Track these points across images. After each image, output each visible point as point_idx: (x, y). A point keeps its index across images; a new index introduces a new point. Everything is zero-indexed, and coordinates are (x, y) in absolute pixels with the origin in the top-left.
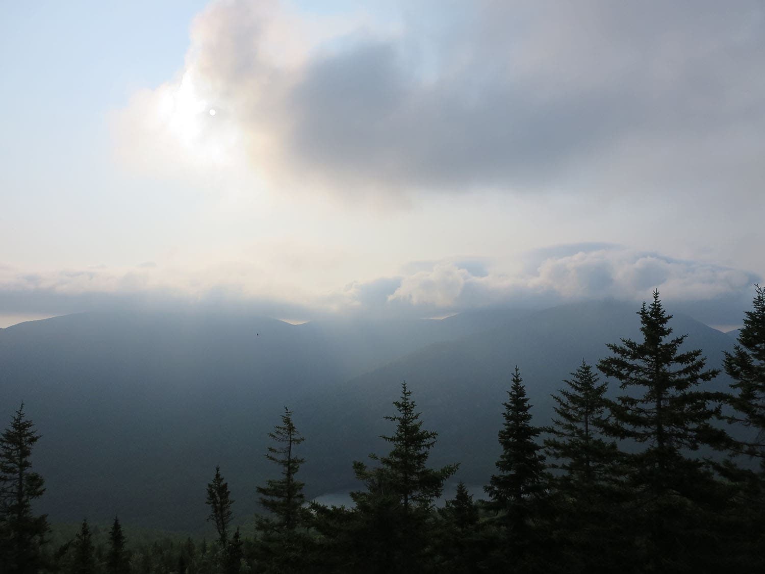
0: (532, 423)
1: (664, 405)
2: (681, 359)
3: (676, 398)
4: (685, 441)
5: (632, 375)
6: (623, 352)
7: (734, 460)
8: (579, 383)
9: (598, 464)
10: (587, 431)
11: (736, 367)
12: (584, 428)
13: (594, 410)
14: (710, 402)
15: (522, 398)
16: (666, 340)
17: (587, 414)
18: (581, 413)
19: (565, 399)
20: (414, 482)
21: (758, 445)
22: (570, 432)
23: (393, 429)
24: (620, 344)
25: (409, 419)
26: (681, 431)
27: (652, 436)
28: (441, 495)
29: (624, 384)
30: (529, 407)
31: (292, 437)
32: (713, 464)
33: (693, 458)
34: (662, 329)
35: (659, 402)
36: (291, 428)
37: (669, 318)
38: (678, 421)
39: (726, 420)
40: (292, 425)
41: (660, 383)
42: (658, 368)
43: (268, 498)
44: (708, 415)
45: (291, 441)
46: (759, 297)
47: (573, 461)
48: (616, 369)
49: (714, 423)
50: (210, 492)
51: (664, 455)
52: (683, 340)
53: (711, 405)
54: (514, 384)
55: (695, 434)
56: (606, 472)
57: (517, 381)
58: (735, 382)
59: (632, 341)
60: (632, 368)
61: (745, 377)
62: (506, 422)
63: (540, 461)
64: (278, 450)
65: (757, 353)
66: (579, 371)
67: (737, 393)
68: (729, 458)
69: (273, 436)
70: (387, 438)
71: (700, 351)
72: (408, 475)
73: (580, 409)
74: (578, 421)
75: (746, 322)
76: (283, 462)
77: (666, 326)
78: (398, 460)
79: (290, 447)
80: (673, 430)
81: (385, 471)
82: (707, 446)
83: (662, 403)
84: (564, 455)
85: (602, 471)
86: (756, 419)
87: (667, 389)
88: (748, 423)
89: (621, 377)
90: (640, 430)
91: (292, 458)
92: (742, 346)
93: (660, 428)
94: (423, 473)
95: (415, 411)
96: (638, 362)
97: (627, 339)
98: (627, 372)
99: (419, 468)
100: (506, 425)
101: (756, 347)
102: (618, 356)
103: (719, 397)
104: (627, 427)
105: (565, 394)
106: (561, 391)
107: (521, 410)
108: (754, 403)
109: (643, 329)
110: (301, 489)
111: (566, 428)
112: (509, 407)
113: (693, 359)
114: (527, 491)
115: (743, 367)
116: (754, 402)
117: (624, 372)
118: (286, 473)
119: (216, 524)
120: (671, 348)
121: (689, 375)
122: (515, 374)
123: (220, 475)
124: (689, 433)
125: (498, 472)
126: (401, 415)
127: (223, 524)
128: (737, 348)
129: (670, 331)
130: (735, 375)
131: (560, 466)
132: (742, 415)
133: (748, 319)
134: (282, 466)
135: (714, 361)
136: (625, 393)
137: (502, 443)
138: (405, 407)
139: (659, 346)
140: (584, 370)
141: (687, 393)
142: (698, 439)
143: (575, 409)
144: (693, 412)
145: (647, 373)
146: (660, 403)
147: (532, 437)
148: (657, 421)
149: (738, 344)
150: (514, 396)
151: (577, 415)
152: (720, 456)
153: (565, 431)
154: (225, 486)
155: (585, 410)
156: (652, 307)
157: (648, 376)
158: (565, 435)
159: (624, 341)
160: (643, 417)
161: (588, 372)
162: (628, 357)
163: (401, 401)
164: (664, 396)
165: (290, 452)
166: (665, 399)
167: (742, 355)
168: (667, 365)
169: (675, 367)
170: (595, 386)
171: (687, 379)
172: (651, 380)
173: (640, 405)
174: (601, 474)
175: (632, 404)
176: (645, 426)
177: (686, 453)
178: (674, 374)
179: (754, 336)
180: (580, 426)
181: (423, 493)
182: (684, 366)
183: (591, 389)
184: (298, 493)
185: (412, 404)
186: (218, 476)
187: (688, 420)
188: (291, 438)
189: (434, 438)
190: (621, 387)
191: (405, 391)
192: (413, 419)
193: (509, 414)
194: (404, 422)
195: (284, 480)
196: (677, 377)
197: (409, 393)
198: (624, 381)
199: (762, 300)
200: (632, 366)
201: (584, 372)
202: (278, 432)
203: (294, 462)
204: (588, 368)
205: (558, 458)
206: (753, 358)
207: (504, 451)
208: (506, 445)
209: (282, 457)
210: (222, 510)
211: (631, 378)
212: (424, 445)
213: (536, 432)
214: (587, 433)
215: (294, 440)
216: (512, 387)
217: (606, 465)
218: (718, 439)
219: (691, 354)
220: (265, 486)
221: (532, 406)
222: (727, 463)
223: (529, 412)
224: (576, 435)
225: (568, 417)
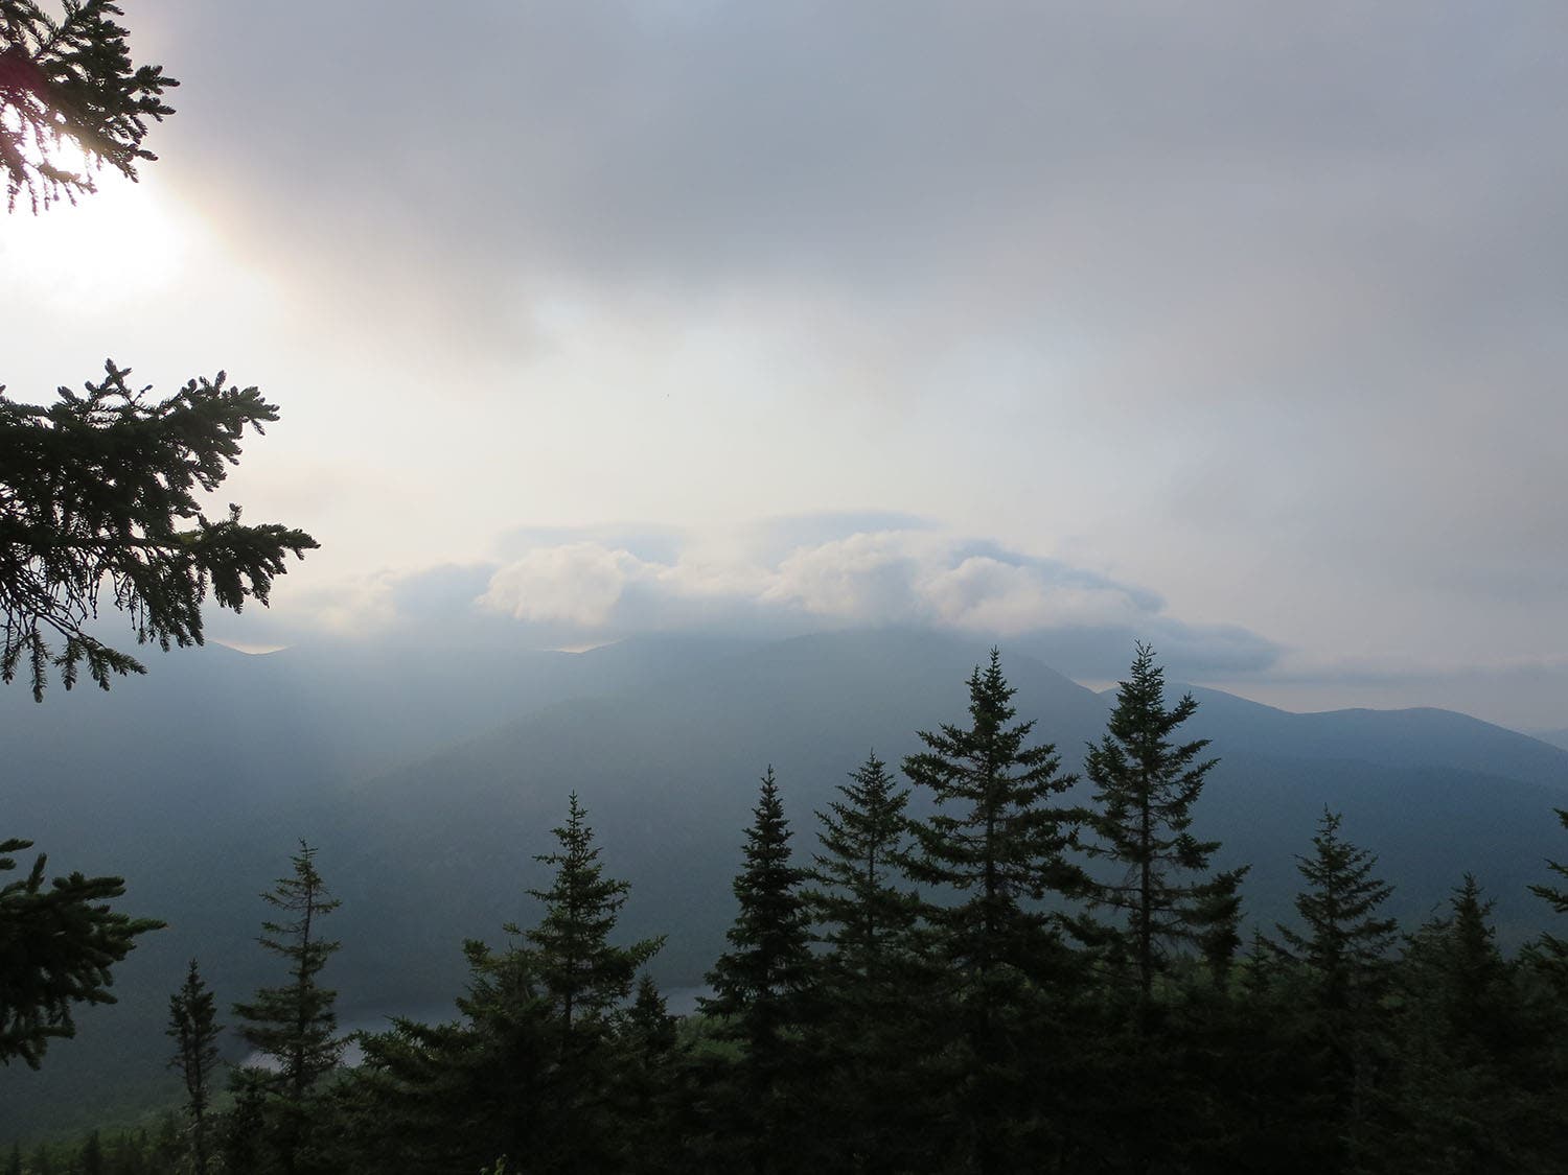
0: (791, 863)
1: (998, 830)
2: (1025, 758)
3: (1016, 819)
4: (1025, 886)
5: (954, 782)
6: (942, 745)
7: (1093, 915)
8: (862, 792)
9: (887, 930)
10: (872, 875)
11: (1102, 769)
12: (866, 869)
13: (885, 839)
14: (1062, 823)
15: (775, 820)
16: (1005, 727)
17: (873, 845)
18: (864, 843)
19: (838, 820)
20: (583, 972)
21: (1126, 889)
22: (843, 877)
23: (550, 877)
24: (938, 733)
25: (580, 859)
26: (1021, 870)
27: (979, 879)
28: (629, 992)
29: (941, 797)
30: (788, 835)
31: (314, 899)
32: (1064, 920)
33: (1035, 913)
34: (1001, 709)
35: (990, 826)
36: (311, 881)
37: (1012, 692)
38: (1017, 854)
39: (1085, 851)
40: (314, 875)
41: (994, 794)
42: (991, 772)
43: (258, 1026)
44: (1059, 844)
45: (310, 908)
46: (1140, 661)
47: (845, 928)
48: (929, 773)
49: (1068, 855)
50: (176, 1011)
51: (995, 908)
52: (1030, 729)
53: (1064, 829)
54: (764, 795)
55: (1040, 873)
56: (900, 943)
57: (769, 792)
58: (1099, 791)
59: (957, 728)
60: (954, 771)
61: (1114, 784)
62: (747, 861)
63: (801, 928)
64: (284, 927)
65: (1132, 747)
66: (863, 770)
67: (1102, 809)
68: (1085, 912)
69: (273, 899)
70: (539, 894)
71: (1052, 746)
72: (574, 961)
73: (861, 837)
74: (858, 858)
75: (1121, 698)
76: (292, 950)
77: (1007, 705)
78: (556, 933)
79: (308, 921)
80: (1009, 869)
81: (532, 954)
82: (1056, 892)
83: (995, 827)
84: (833, 917)
85: (892, 943)
86: (1125, 849)
87: (1004, 805)
88: (1115, 855)
89: (937, 785)
90: (961, 869)
91: (311, 941)
92: (1113, 737)
93: (991, 867)
94: (601, 955)
95: (591, 846)
96: (964, 762)
97: (949, 725)
98: (946, 777)
99: (594, 947)
100: (747, 866)
101: (1131, 738)
102: (934, 751)
103: (1077, 816)
104: (943, 864)
105: (840, 809)
106: (833, 805)
107: (774, 841)
108: (1123, 825)
109: (972, 709)
110: (329, 1002)
111: (836, 871)
112: (754, 835)
113: (1044, 759)
114: (780, 979)
115: (1113, 770)
116: (1124, 823)
117: (941, 777)
118: (298, 972)
119: (185, 1074)
120: (1012, 740)
121: (1035, 783)
122: (766, 780)
123: (198, 977)
124: (1032, 873)
125: (731, 950)
126: (566, 852)
127: (198, 1074)
128: (1107, 740)
129: (1011, 713)
130: (1101, 780)
131: (824, 936)
132: (1108, 844)
133: (1123, 694)
134: (290, 957)
135: (1072, 760)
136: (939, 811)
137: (742, 899)
138: (573, 838)
139: (995, 737)
140: (871, 769)
141: (1032, 811)
142: (1044, 882)
143: (856, 836)
144: (1039, 840)
145: (975, 780)
146: (992, 827)
147: (790, 886)
148: (987, 856)
149: (1108, 733)
150: (763, 816)
151: (856, 847)
152: (1074, 908)
153: (835, 876)
154: (207, 999)
155: (869, 838)
156: (988, 674)
157: (977, 783)
158: (835, 882)
159: (945, 728)
160: (966, 849)
161: (878, 772)
162: (949, 753)
163: (566, 827)
164: (998, 815)
165: (307, 930)
166: (1000, 820)
167: (1112, 750)
168: (1004, 766)
169: (1017, 770)
170: (889, 796)
171: (1032, 790)
172: (981, 790)
173: (962, 830)
174: (891, 948)
175: (951, 828)
176: (969, 862)
177: (1026, 905)
178: (1014, 780)
179: (1130, 721)
180: (860, 866)
181: (597, 991)
182: (1030, 769)
183: (882, 801)
184: (324, 1010)
185: (586, 832)
186: (193, 978)
187: (1032, 852)
188: (310, 901)
189: (625, 892)
190: (936, 802)
191: (575, 809)
192: (587, 859)
193: (753, 848)
194: (571, 865)
195: (294, 988)
196: (1019, 786)
197: (583, 813)
198: (941, 792)
199: (1143, 665)
200: (954, 767)
201: (871, 773)
202: (282, 891)
203: (317, 949)
204: (878, 765)
205: (822, 923)
206: (1126, 756)
207: (743, 912)
208: (747, 901)
209: (291, 941)
210: (197, 1045)
211: (952, 787)
212: (604, 906)
213: (796, 876)
214: (871, 877)
215: (318, 907)
216: (762, 802)
217: (901, 933)
218: (1069, 881)
219: (1040, 751)
220: (252, 1001)
221: (792, 833)
222: (1083, 918)
223: (787, 843)
224: (853, 882)
225: (843, 850)
